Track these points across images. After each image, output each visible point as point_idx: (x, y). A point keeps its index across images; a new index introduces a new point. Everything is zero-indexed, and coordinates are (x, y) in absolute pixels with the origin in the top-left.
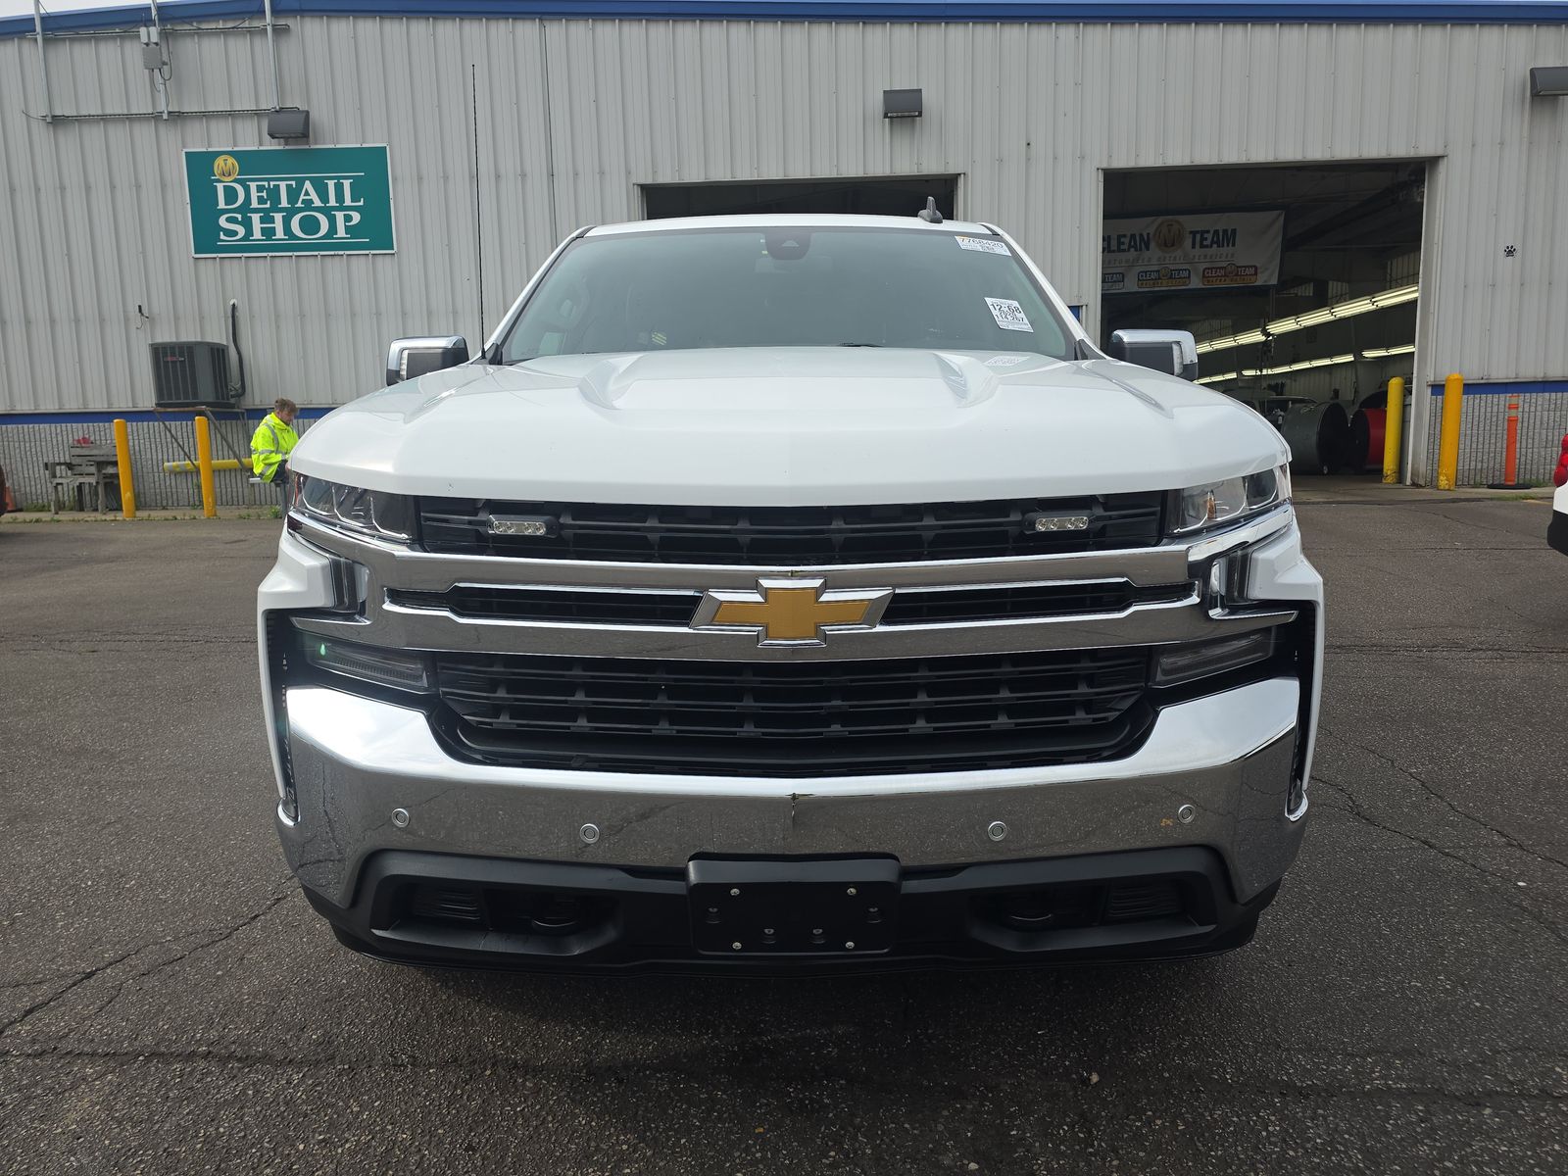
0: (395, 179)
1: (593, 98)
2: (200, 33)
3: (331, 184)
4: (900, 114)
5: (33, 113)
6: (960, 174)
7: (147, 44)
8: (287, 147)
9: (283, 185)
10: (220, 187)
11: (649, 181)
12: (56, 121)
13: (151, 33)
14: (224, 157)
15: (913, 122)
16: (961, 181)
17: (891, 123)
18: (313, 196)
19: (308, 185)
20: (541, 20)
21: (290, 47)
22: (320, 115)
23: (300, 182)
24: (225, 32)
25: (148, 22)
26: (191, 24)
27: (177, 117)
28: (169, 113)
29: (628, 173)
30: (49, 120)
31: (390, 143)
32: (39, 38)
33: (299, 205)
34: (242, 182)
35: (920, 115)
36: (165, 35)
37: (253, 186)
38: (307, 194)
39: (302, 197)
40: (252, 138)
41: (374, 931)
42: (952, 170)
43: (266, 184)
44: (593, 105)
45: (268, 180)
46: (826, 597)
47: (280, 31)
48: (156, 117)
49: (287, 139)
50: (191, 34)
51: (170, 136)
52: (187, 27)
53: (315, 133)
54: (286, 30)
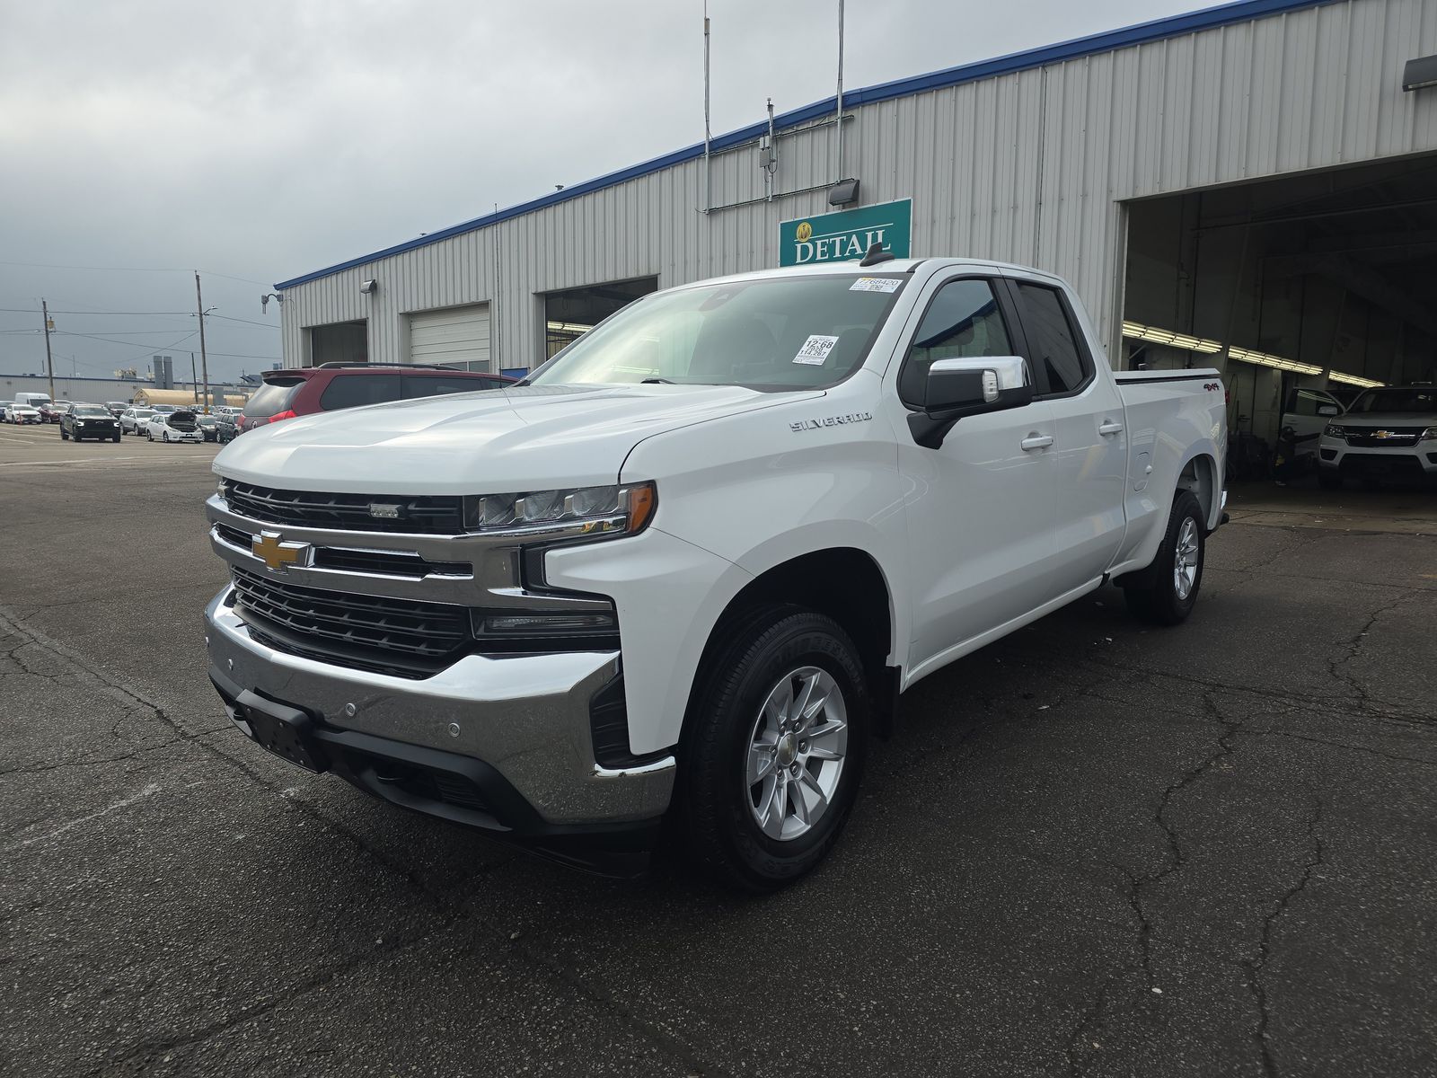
0: (914, 225)
1: (1083, 128)
2: (797, 134)
3: (870, 235)
5: (701, 210)
7: (763, 149)
8: (844, 211)
9: (838, 240)
10: (799, 246)
11: (1130, 196)
12: (712, 212)
13: (765, 141)
14: (803, 224)
17: (1417, 97)
18: (857, 246)
19: (854, 238)
20: (1043, 67)
21: (854, 130)
22: (868, 182)
23: (849, 236)
24: (812, 130)
25: (766, 133)
26: (792, 128)
27: (778, 198)
28: (773, 196)
29: (1110, 191)
30: (707, 212)
31: (914, 196)
32: (707, 156)
33: (847, 254)
34: (813, 242)
36: (775, 140)
37: (819, 243)
38: (853, 245)
39: (849, 248)
40: (822, 208)
43: (827, 240)
44: (1083, 134)
45: (829, 238)
46: (282, 545)
47: (847, 121)
48: (765, 201)
49: (844, 205)
50: (790, 136)
51: (773, 211)
52: (790, 131)
53: (863, 195)
54: (851, 119)
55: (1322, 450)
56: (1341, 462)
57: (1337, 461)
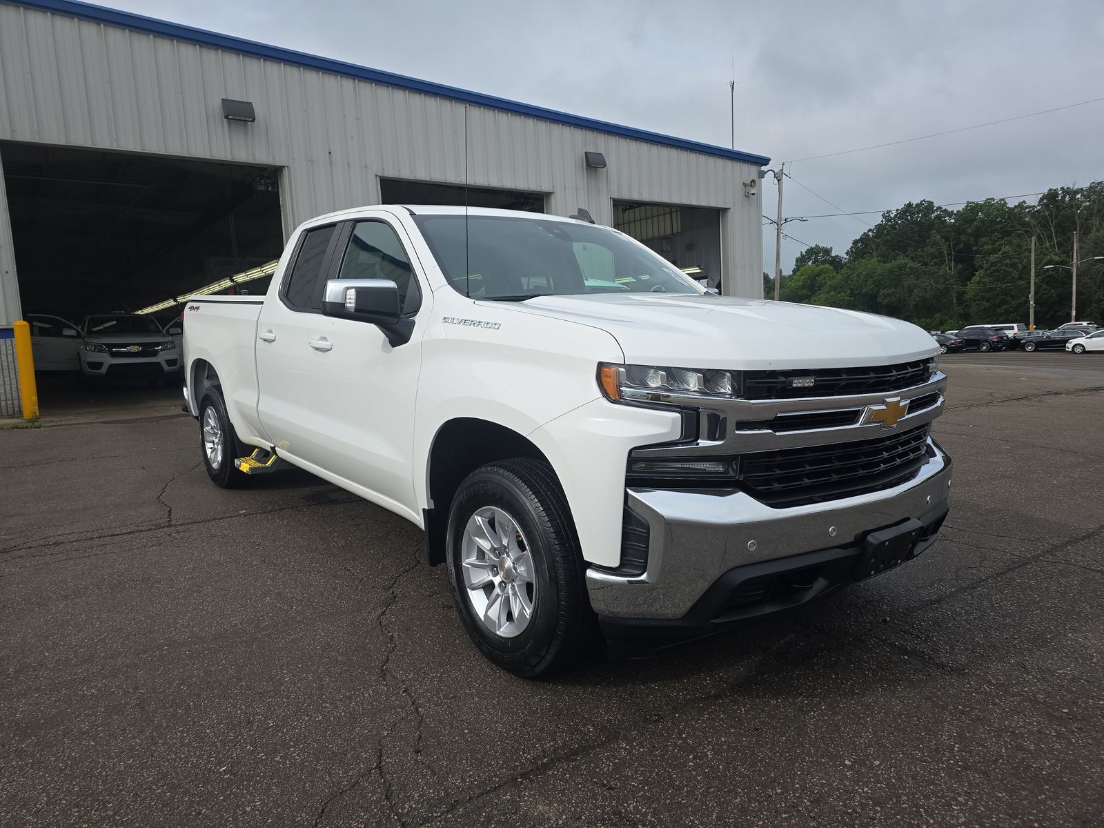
4: (237, 118)
6: (284, 167)
15: (246, 125)
16: (286, 171)
17: (229, 123)
35: (253, 120)
41: (712, 621)
42: (278, 163)
46: (901, 404)
55: (88, 363)
56: (108, 370)
57: (104, 370)
